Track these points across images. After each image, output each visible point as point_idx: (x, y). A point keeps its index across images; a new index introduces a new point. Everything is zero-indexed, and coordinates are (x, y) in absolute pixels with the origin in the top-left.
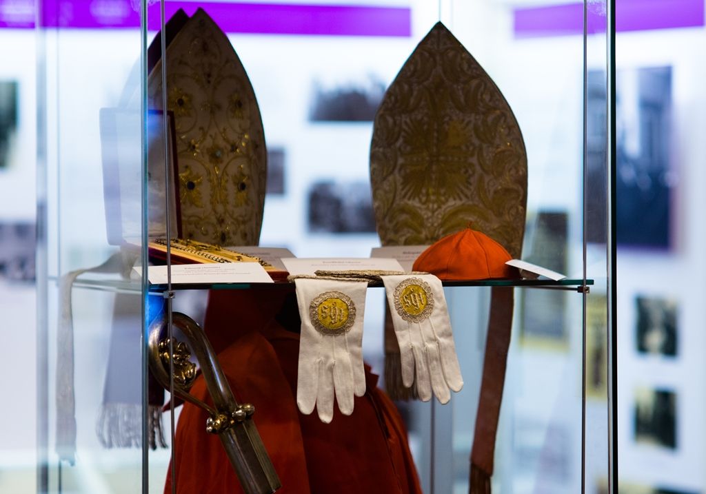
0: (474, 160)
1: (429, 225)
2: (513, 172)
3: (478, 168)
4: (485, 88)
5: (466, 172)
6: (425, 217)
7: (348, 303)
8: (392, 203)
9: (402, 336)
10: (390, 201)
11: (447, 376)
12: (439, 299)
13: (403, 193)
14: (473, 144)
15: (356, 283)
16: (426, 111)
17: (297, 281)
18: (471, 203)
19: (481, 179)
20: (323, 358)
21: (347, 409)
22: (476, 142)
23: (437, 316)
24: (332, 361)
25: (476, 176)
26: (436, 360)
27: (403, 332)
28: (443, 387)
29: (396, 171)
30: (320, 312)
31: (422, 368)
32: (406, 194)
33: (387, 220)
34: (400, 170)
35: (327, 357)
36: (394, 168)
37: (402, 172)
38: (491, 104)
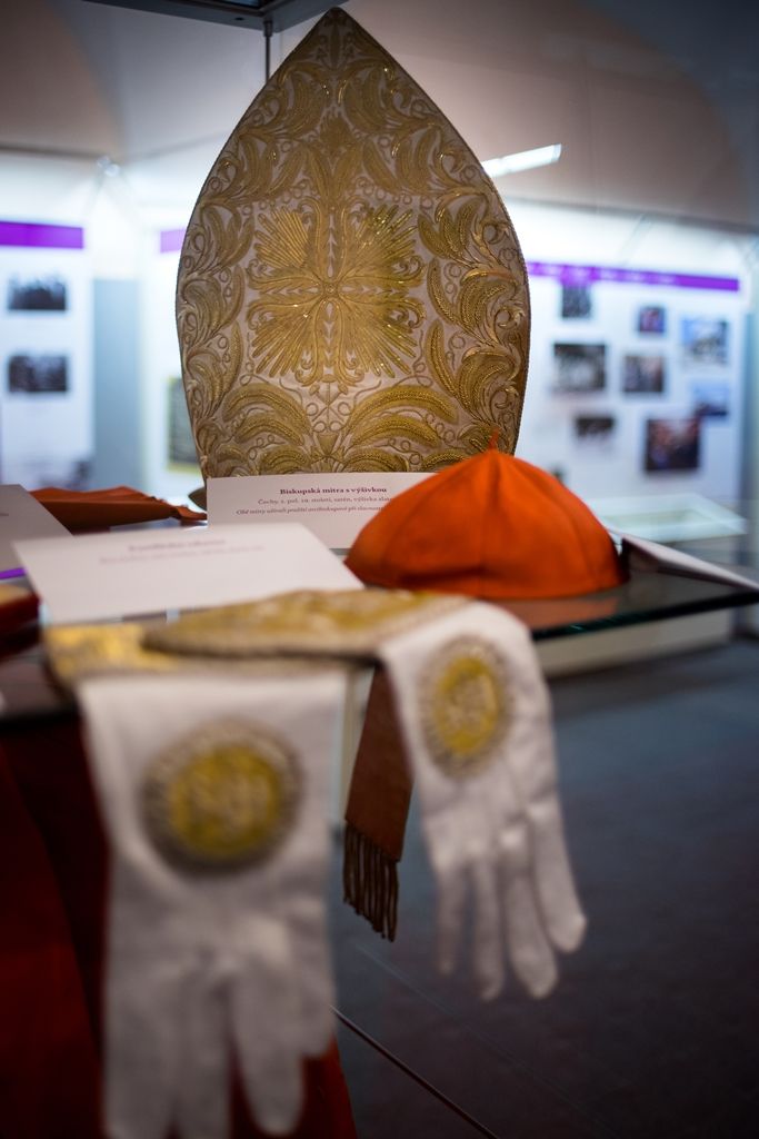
0: (421, 292)
1: (320, 427)
2: (502, 319)
3: (429, 311)
4: (443, 144)
5: (405, 316)
6: (312, 409)
8: (231, 385)
10: (227, 379)
13: (258, 361)
14: (416, 259)
16: (307, 193)
18: (413, 382)
19: (435, 331)
22: (425, 254)
25: (425, 326)
29: (241, 317)
32: (264, 364)
33: (218, 414)
34: (249, 316)
36: (236, 311)
37: (255, 319)
38: (455, 176)
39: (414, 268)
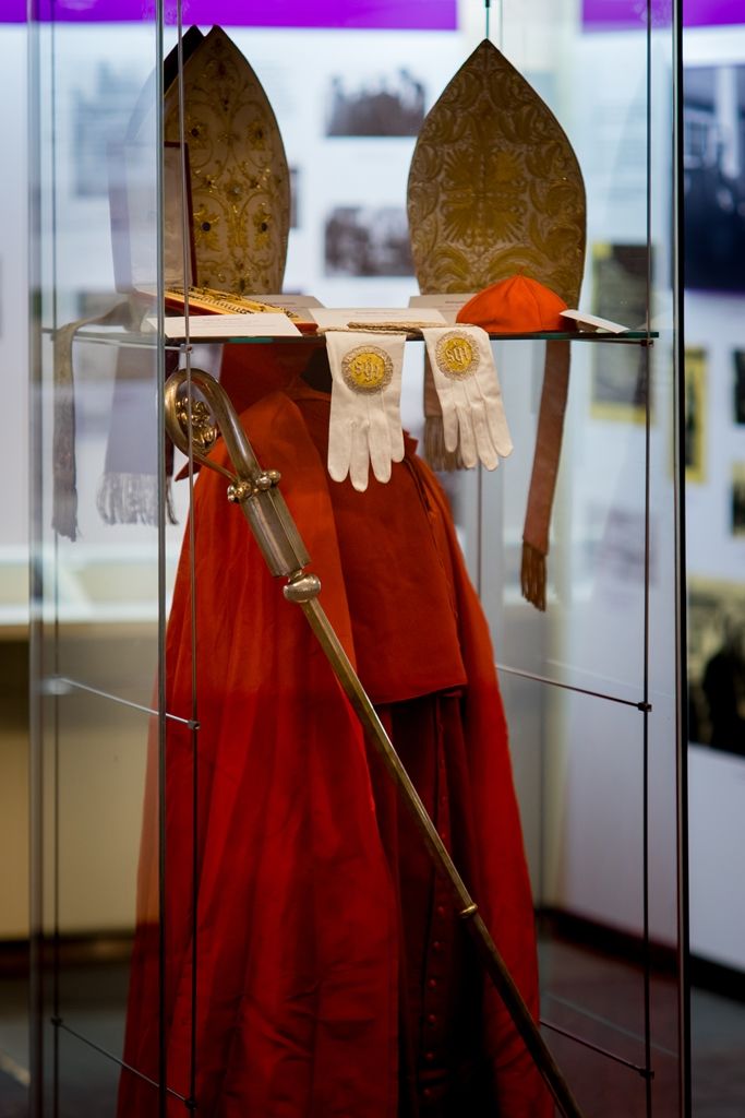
0: (526, 197)
1: (475, 270)
2: (570, 210)
3: (531, 207)
4: (538, 116)
5: (517, 210)
6: (471, 261)
7: (385, 359)
8: (433, 247)
9: (445, 395)
10: (431, 244)
11: (495, 440)
12: (486, 354)
13: (445, 234)
14: (524, 179)
15: (394, 336)
16: (471, 141)
17: (328, 334)
18: (522, 245)
19: (534, 218)
20: (356, 420)
21: (383, 476)
22: (529, 177)
23: (483, 373)
24: (367, 422)
25: (528, 215)
26: (482, 421)
27: (446, 391)
28: (491, 452)
29: (437, 210)
30: (353, 368)
31: (467, 431)
32: (448, 236)
33: (427, 264)
34: (442, 208)
35: (361, 419)
36: (435, 206)
37: (444, 211)
38: (545, 133)
39: (523, 183)
